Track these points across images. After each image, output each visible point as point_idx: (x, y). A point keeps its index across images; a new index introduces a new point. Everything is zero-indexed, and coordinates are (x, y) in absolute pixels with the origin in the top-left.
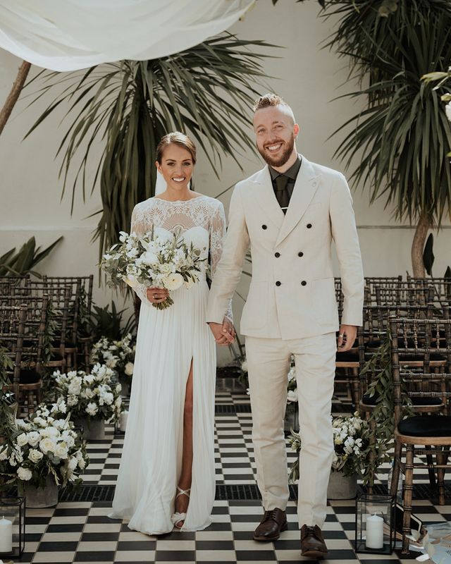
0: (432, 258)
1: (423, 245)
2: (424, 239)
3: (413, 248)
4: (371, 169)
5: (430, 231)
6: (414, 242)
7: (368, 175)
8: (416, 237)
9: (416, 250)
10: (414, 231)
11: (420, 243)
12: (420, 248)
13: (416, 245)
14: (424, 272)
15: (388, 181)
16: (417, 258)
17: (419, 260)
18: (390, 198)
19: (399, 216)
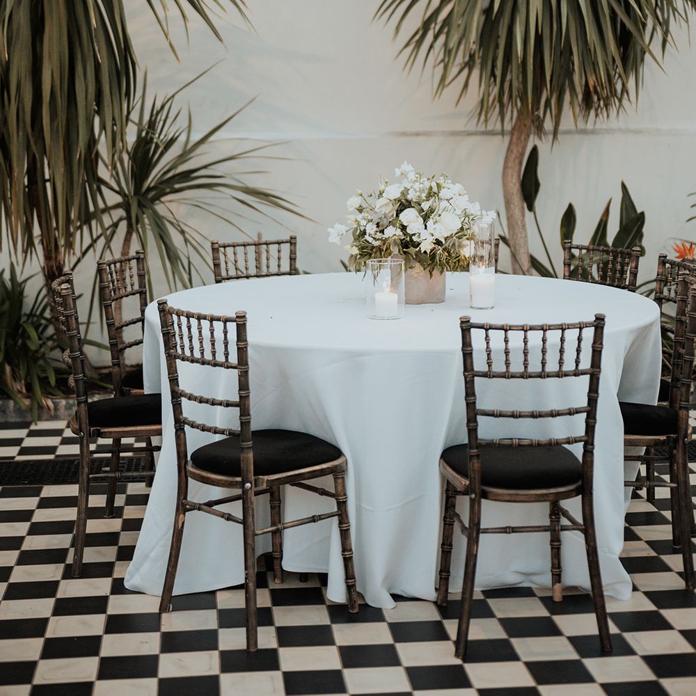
0: (537, 185)
1: (521, 163)
2: (522, 155)
3: (505, 167)
4: (436, 37)
5: (533, 141)
6: (506, 158)
7: (431, 47)
8: (509, 150)
9: (510, 172)
10: (507, 139)
11: (517, 161)
12: (517, 168)
13: (510, 164)
14: (523, 208)
15: (464, 57)
16: (511, 185)
17: (515, 187)
18: (466, 85)
19: (483, 117)
